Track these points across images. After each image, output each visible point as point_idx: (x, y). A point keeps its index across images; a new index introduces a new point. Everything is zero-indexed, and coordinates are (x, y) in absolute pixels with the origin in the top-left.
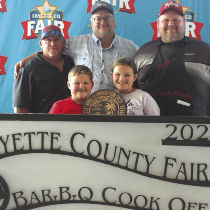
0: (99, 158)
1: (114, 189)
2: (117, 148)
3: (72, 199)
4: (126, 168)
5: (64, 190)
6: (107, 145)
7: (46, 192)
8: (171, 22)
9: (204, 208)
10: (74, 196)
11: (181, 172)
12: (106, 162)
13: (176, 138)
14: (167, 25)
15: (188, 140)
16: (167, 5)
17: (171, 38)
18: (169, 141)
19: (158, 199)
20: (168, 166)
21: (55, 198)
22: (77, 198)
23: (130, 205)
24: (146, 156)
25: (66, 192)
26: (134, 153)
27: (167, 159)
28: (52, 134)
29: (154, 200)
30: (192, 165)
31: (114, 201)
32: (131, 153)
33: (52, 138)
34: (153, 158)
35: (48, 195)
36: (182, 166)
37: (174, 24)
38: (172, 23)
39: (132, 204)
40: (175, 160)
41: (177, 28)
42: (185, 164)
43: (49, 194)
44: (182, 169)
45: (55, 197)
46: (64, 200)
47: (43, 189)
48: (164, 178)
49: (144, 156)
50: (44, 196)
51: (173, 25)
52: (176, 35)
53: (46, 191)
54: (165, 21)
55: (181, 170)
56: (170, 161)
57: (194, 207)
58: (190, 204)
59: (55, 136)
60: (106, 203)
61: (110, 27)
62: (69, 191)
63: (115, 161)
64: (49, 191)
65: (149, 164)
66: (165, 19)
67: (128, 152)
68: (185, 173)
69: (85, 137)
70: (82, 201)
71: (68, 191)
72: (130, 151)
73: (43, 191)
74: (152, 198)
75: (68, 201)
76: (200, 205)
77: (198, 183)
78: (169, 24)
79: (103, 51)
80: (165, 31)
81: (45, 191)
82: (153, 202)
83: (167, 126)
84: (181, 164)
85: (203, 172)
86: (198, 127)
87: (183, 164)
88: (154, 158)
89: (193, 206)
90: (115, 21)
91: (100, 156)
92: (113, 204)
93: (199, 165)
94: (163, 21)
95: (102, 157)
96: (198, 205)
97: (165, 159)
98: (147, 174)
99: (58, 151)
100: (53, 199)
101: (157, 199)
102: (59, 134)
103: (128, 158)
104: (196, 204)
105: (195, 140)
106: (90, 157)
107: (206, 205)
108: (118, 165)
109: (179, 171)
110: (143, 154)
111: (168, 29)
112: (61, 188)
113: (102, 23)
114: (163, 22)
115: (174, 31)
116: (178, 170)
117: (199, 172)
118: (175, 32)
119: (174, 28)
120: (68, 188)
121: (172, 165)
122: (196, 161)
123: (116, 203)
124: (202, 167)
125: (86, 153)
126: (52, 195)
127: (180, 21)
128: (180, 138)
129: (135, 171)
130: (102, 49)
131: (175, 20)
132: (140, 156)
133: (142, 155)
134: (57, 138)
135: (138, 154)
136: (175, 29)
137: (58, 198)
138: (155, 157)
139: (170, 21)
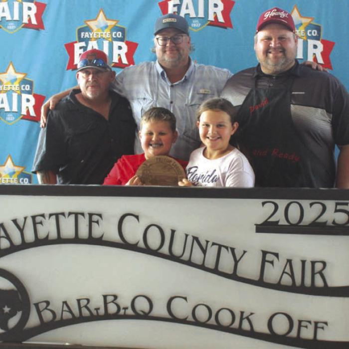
0: (161, 251)
1: (185, 299)
2: (188, 237)
3: (122, 312)
4: (202, 267)
5: (110, 299)
6: (173, 232)
7: (84, 303)
8: (275, 42)
9: (323, 328)
10: (125, 309)
11: (287, 273)
12: (172, 257)
13: (278, 222)
14: (269, 46)
15: (296, 225)
16: (267, 16)
17: (275, 65)
18: (266, 227)
19: (252, 314)
20: (267, 264)
21: (97, 312)
22: (130, 312)
23: (209, 322)
24: (233, 250)
25: (113, 302)
26: (214, 244)
27: (265, 253)
28: (91, 215)
29: (245, 315)
30: (303, 262)
31: (185, 317)
32: (210, 244)
33: (91, 222)
34: (242, 253)
35: (86, 307)
36: (288, 264)
37: (279, 45)
38: (277, 42)
39: (213, 321)
40: (277, 255)
41: (283, 51)
42: (292, 262)
43: (88, 306)
44: (288, 270)
45: (97, 309)
46: (110, 315)
47: (79, 298)
48: (260, 282)
49: (229, 249)
50: (80, 308)
51: (277, 45)
52: (282, 61)
53: (84, 300)
54: (265, 40)
55: (286, 271)
56: (269, 257)
57: (306, 327)
58: (300, 322)
59: (95, 218)
60: (174, 319)
61: (181, 51)
62: (118, 301)
63: (186, 257)
64: (88, 300)
65: (236, 262)
66: (265, 37)
67: (205, 243)
68: (292, 276)
69: (140, 220)
70: (138, 316)
71: (116, 301)
72: (207, 242)
73: (79, 301)
74: (242, 313)
75: (116, 316)
76: (316, 323)
77: (313, 291)
78: (272, 45)
79: (172, 86)
80: (265, 55)
81: (81, 301)
82: (244, 319)
83: (263, 204)
84: (286, 261)
85: (321, 273)
86: (311, 205)
87: (289, 261)
88: (245, 252)
89: (305, 325)
90: (191, 42)
91: (162, 248)
92: (184, 321)
93: (313, 263)
94: (262, 40)
95: (165, 250)
96: (313, 324)
97: (261, 253)
98: (234, 276)
99: (100, 241)
100: (95, 312)
101: (249, 314)
102: (100, 215)
103: (204, 251)
104: (310, 322)
105: (307, 224)
106: (148, 251)
107: (326, 323)
108: (189, 263)
109: (284, 272)
110: (227, 246)
111: (270, 53)
112: (105, 297)
113: (168, 45)
114: (263, 42)
115: (280, 55)
116: (282, 271)
117: (313, 274)
118: (281, 57)
119: (281, 50)
120: (116, 297)
121: (272, 262)
122: (310, 257)
123: (188, 320)
124: (319, 267)
125: (142, 244)
126: (92, 306)
127: (289, 39)
128: (283, 222)
129: (215, 271)
130: (170, 84)
131: (281, 39)
132: (223, 249)
133: (227, 248)
134: (97, 222)
135: (220, 246)
136: (281, 52)
137: (102, 312)
138: (246, 250)
139: (273, 40)
